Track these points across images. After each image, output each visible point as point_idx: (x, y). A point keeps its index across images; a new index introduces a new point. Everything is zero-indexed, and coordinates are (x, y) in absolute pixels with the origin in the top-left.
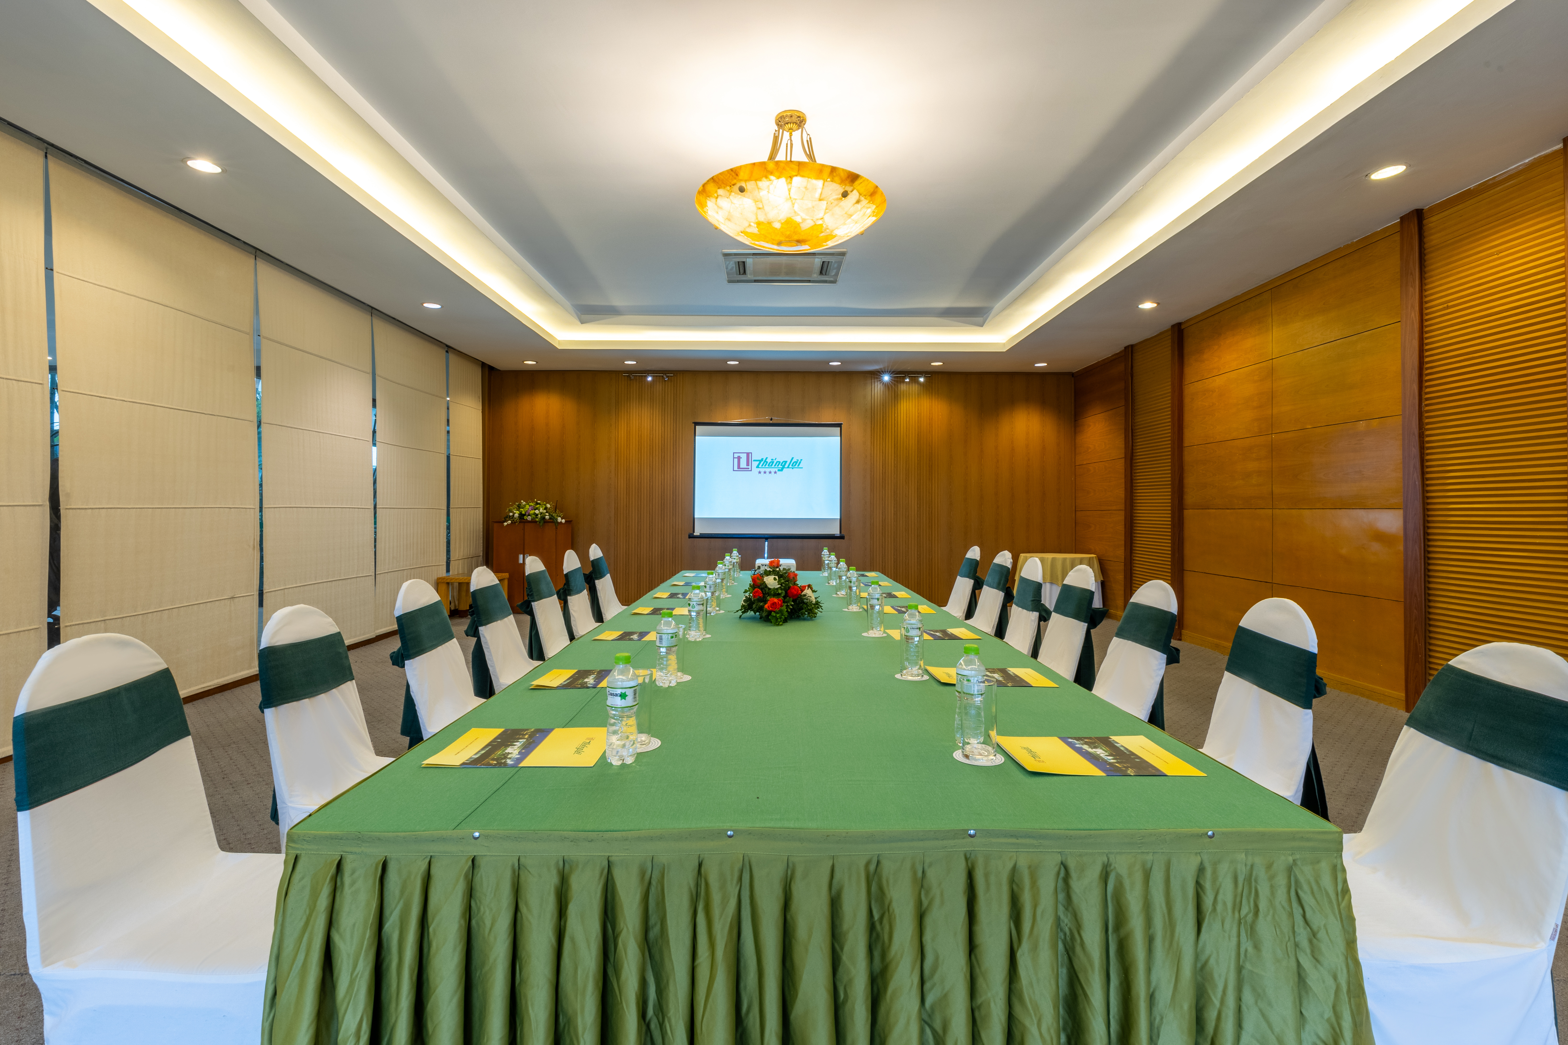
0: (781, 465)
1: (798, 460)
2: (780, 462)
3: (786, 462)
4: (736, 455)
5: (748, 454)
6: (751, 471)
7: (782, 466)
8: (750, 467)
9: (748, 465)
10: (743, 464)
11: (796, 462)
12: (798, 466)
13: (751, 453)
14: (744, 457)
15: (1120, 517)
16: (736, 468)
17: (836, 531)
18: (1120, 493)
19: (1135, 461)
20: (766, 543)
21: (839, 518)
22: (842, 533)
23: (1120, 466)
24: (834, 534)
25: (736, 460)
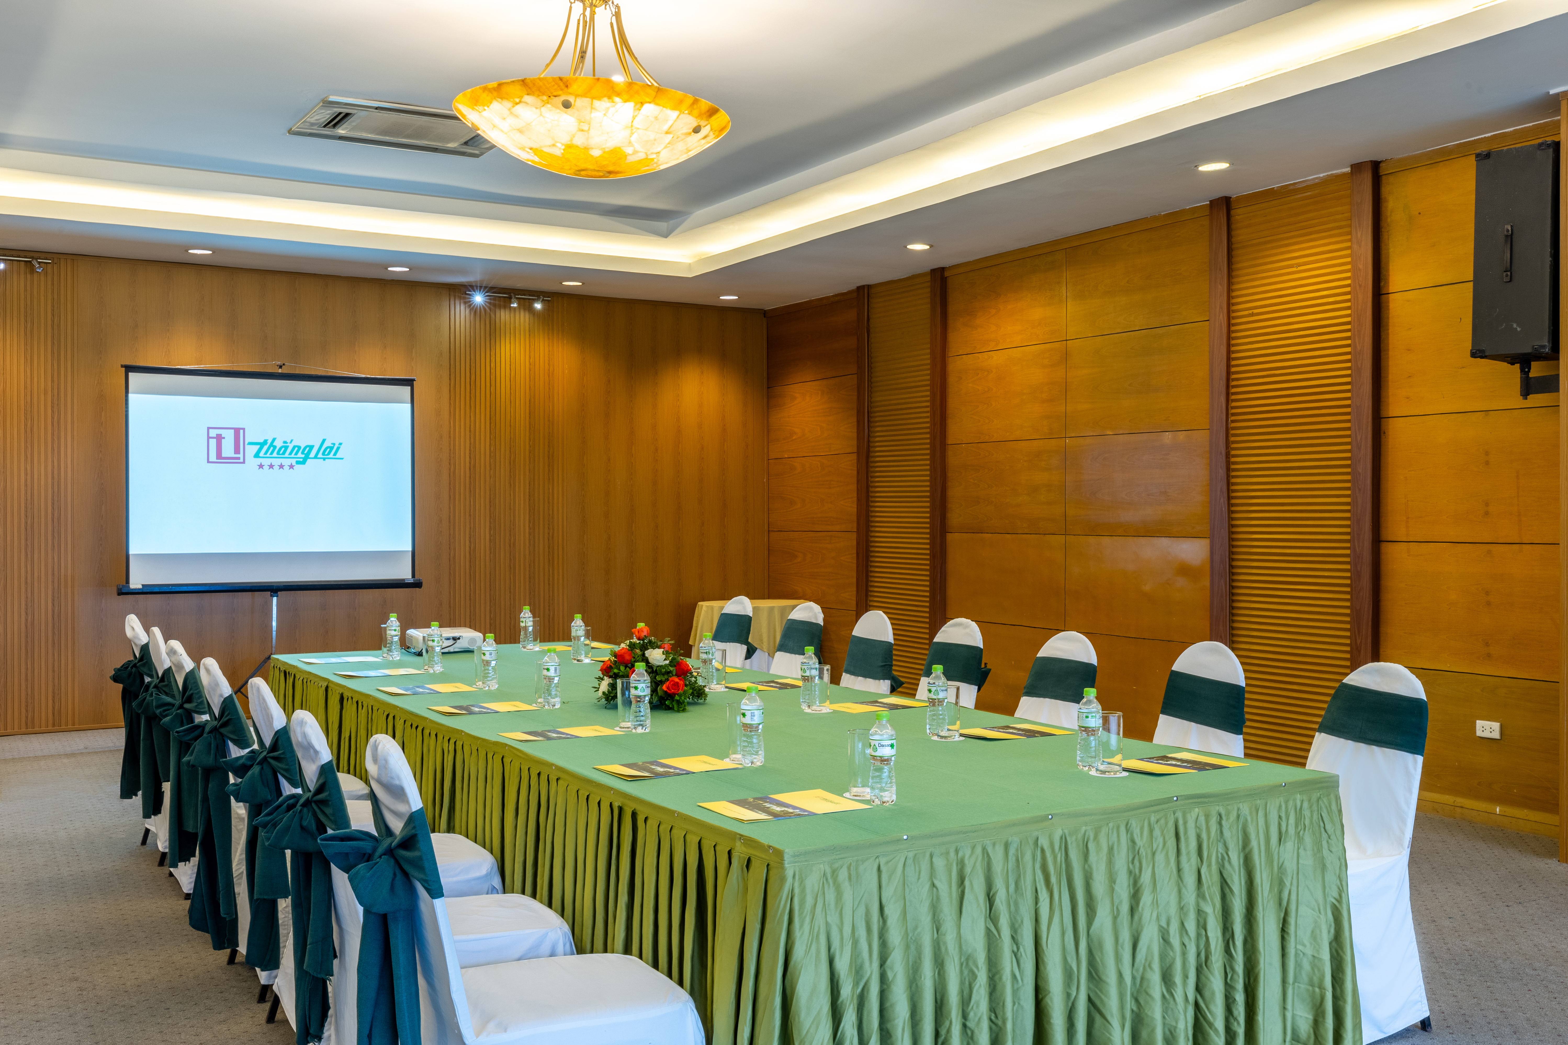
0: (303, 453)
1: (334, 444)
2: (299, 447)
3: (311, 447)
4: (213, 433)
5: (237, 431)
6: (244, 462)
7: (305, 454)
8: (241, 456)
9: (237, 451)
10: (228, 449)
11: (331, 448)
12: (335, 454)
13: (244, 429)
14: (229, 436)
15: (850, 541)
16: (213, 457)
17: (404, 572)
18: (849, 506)
19: (872, 459)
20: (275, 599)
21: (410, 549)
22: (417, 577)
23: (849, 465)
24: (404, 580)
25: (213, 443)
